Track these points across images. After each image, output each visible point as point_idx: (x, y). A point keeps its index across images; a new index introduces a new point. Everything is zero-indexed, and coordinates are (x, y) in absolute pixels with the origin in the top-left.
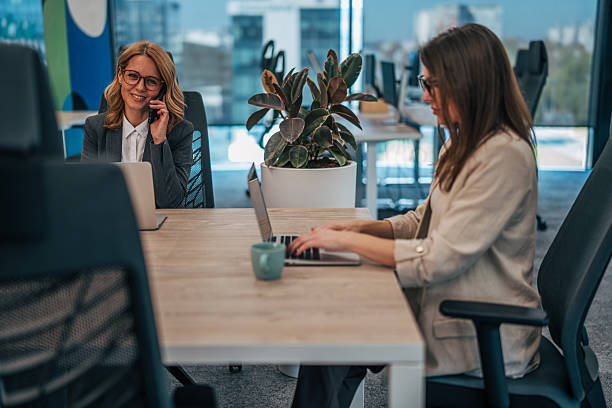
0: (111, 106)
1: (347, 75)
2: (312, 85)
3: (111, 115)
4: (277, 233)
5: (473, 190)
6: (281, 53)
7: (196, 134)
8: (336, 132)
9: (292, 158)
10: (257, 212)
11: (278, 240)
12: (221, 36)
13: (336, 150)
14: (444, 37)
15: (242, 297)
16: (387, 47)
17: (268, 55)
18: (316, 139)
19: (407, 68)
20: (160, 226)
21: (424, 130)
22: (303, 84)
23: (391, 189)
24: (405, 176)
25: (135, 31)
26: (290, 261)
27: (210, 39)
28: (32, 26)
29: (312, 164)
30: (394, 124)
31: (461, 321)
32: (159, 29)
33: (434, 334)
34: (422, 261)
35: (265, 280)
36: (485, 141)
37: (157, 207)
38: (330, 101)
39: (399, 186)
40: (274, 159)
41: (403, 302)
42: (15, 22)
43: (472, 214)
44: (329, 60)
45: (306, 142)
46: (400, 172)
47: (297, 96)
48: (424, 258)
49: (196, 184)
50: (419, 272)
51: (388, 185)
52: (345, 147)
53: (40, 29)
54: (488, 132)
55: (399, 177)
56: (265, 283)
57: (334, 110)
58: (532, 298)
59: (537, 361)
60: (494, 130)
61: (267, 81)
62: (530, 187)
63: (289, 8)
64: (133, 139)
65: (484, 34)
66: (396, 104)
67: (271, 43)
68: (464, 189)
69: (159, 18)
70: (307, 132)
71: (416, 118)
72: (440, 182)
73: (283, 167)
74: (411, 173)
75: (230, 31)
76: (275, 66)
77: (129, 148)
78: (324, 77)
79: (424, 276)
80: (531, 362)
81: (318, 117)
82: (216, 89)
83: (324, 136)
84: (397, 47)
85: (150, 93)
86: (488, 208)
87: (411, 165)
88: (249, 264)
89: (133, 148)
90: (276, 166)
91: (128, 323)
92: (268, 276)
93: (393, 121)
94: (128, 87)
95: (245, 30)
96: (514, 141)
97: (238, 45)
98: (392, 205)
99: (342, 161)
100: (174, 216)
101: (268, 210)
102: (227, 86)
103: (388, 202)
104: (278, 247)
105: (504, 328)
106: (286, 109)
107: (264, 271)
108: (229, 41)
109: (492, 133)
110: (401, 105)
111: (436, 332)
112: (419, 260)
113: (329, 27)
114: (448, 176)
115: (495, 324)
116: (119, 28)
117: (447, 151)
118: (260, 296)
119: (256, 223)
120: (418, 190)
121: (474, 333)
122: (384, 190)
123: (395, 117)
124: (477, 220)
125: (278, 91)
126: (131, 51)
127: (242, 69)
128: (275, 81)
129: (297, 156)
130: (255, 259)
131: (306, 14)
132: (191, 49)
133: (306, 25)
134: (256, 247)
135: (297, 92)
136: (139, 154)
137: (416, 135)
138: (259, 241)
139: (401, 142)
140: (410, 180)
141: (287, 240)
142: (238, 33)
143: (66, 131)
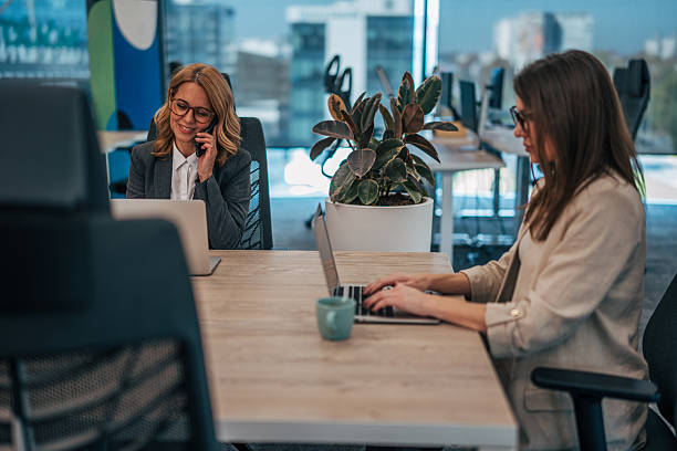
0: (161, 132)
1: (423, 101)
2: (385, 112)
3: (160, 142)
4: (345, 283)
5: (574, 244)
6: (348, 71)
7: (254, 165)
8: (411, 165)
9: (361, 193)
10: (321, 256)
11: (346, 292)
12: (279, 45)
13: (411, 185)
14: (541, 65)
15: (306, 360)
16: (462, 58)
17: (333, 71)
18: (388, 173)
19: (488, 88)
20: (213, 271)
21: (505, 156)
22: (375, 111)
23: (468, 222)
24: (484, 208)
25: (186, 40)
26: (360, 318)
27: (267, 49)
28: (75, 33)
29: (383, 201)
30: (472, 151)
31: (557, 393)
32: (211, 37)
33: (525, 406)
34: (518, 325)
35: (332, 340)
36: (587, 186)
37: (211, 248)
38: (404, 131)
39: (477, 218)
40: (340, 195)
41: (491, 372)
42: (57, 29)
43: (574, 271)
44: (404, 84)
45: (376, 176)
46: (478, 204)
47: (368, 124)
48: (520, 321)
49: (253, 221)
50: (513, 338)
51: (464, 218)
52: (421, 182)
53: (83, 36)
54: (590, 174)
55: (477, 208)
56: (332, 344)
57: (408, 140)
58: (637, 366)
59: (644, 439)
60: (598, 172)
61: (334, 106)
62: (640, 239)
63: (354, 15)
64: (184, 171)
65: (587, 62)
66: (475, 129)
67: (337, 58)
68: (564, 242)
69: (211, 25)
70: (378, 166)
71: (497, 145)
72: (531, 228)
73: (350, 203)
74: (491, 204)
75: (289, 40)
76: (341, 84)
77: (179, 181)
78: (398, 104)
79: (520, 343)
80: (637, 440)
81: (391, 148)
82: (273, 103)
83: (397, 169)
84: (474, 59)
85: (199, 125)
86: (592, 265)
87: (490, 195)
88: (313, 320)
89: (184, 181)
90: (342, 202)
91: (180, 400)
92: (335, 336)
93: (471, 147)
94: (177, 118)
95: (305, 38)
96: (620, 187)
97: (297, 56)
98: (469, 242)
99: (416, 197)
100: (229, 258)
101: (334, 253)
102: (284, 100)
103: (465, 238)
104: (347, 302)
105: (606, 402)
106: (355, 139)
107: (332, 331)
108: (288, 50)
109: (594, 176)
110: (481, 130)
111: (528, 404)
112: (513, 324)
113: (399, 37)
114: (542, 222)
115: (597, 397)
116: (168, 36)
117: (540, 193)
118: (326, 360)
119: (321, 269)
120: (498, 224)
121: (571, 406)
122: (459, 222)
123: (474, 143)
124: (580, 278)
125: (347, 118)
126: (182, 77)
127: (301, 83)
128: (343, 106)
129: (366, 191)
130: (321, 317)
131: (373, 22)
132: (247, 60)
133: (373, 35)
134: (323, 302)
135: (368, 120)
136: (190, 188)
137: (497, 165)
138: (325, 294)
139: (480, 171)
140: (489, 213)
141: (356, 292)
142: (298, 41)
143: (110, 154)
